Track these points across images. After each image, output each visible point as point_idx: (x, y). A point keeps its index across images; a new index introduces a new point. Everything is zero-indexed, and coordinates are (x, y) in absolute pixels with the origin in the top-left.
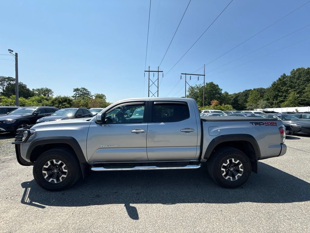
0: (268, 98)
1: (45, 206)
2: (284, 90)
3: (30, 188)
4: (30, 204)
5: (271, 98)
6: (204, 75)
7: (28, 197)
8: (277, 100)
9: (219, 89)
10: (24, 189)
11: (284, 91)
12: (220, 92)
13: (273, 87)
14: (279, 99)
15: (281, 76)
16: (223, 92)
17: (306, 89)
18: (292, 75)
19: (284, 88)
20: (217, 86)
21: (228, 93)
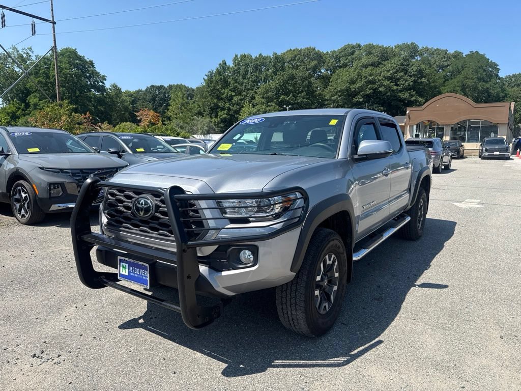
0: (200, 110)
2: (227, 97)
5: (204, 111)
6: (54, 23)
8: (216, 116)
9: (97, 74)
11: (225, 97)
12: (101, 84)
13: (209, 86)
14: (221, 116)
15: (220, 64)
16: (108, 85)
17: (257, 99)
18: (235, 66)
19: (226, 92)
20: (92, 63)
21: (119, 90)
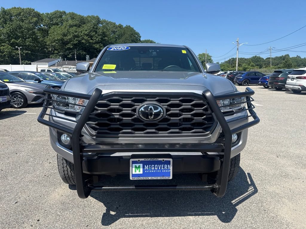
1: (247, 174)
3: (233, 202)
4: (253, 184)
7: (247, 191)
10: (237, 207)
